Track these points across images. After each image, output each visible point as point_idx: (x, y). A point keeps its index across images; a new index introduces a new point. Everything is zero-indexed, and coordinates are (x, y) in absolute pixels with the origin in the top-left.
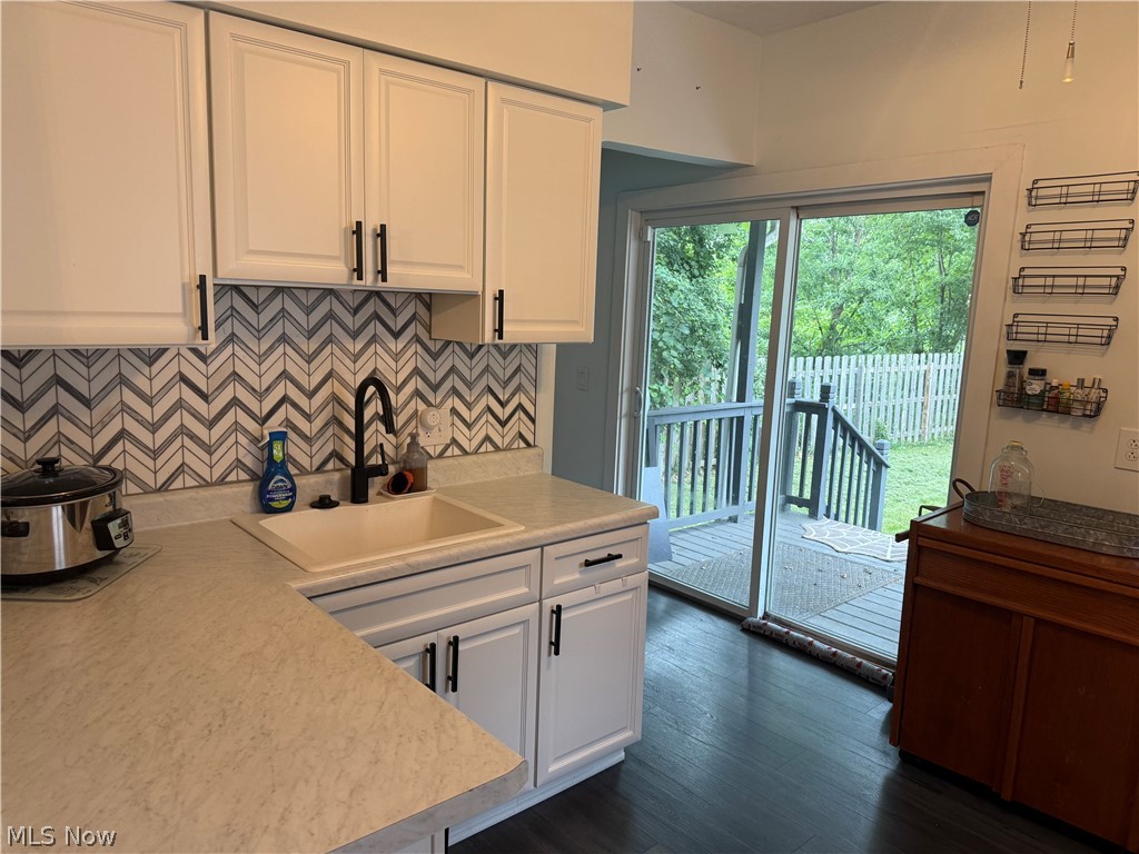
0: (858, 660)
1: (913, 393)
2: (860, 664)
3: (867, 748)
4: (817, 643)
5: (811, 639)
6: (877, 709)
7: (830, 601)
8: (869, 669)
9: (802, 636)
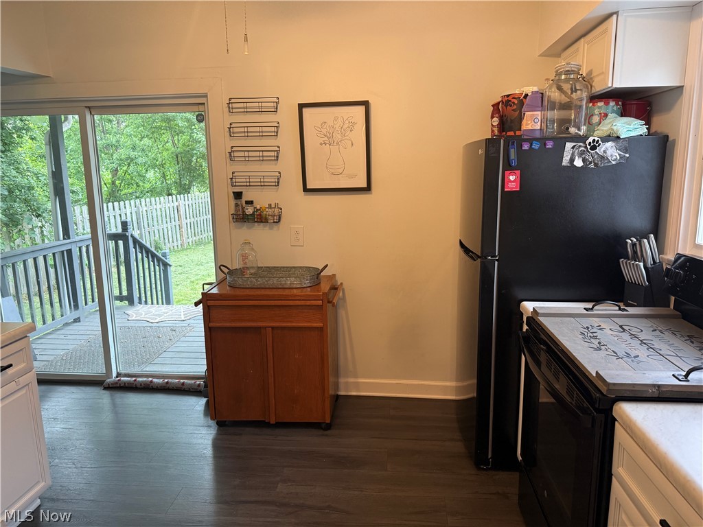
0: (182, 381)
1: (173, 220)
2: (183, 384)
3: (199, 428)
4: (155, 380)
5: (151, 379)
6: (198, 404)
7: (155, 353)
8: (189, 384)
9: (145, 379)
